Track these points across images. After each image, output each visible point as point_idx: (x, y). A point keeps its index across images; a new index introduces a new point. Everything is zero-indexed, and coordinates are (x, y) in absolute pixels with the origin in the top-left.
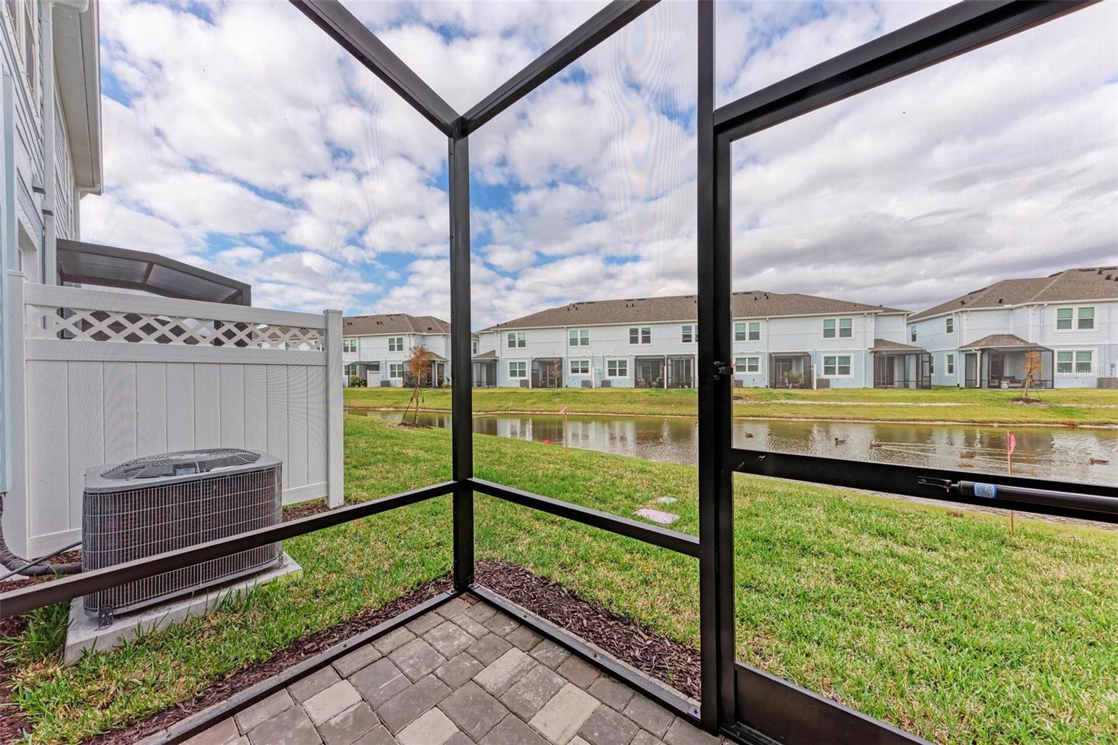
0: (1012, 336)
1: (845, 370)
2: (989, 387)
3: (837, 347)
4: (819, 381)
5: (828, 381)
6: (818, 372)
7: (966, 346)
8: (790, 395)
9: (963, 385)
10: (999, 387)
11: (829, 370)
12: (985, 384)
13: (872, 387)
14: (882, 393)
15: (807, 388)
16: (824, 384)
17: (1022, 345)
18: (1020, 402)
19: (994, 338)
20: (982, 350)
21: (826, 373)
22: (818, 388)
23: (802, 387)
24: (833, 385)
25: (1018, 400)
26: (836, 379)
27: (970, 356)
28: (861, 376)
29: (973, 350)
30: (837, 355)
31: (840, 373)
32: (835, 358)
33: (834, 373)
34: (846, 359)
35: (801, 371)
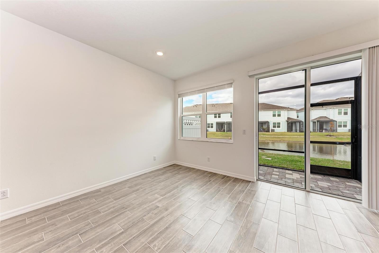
0: (326, 117)
1: (279, 127)
2: (320, 132)
3: (277, 120)
4: (271, 130)
6: (271, 127)
7: (313, 120)
8: (264, 134)
9: (312, 131)
10: (322, 132)
11: (274, 127)
12: (318, 131)
13: (287, 131)
14: (290, 133)
15: (268, 132)
16: (273, 131)
18: (328, 136)
19: (321, 117)
20: (317, 121)
22: (271, 132)
23: (267, 132)
24: (275, 131)
27: (314, 123)
28: (284, 128)
29: (315, 121)
30: (277, 122)
31: (277, 127)
32: (276, 123)
33: (276, 128)
34: (279, 123)
35: (266, 127)
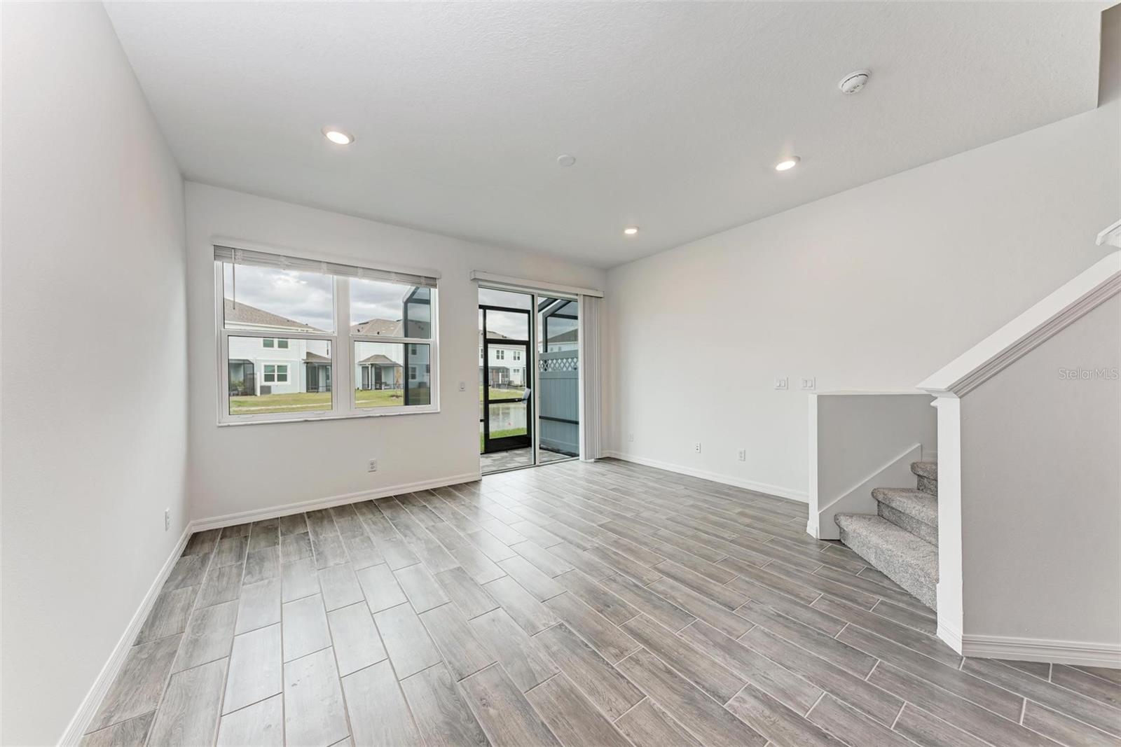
0: (384, 356)
1: (283, 378)
2: (376, 389)
3: (275, 356)
4: (262, 387)
5: (269, 388)
6: (260, 381)
7: (363, 361)
8: (240, 402)
9: (361, 388)
10: (381, 389)
11: (269, 378)
12: (374, 387)
13: (305, 391)
14: (312, 396)
15: (251, 395)
16: (266, 390)
17: (389, 362)
18: (394, 398)
19: (377, 356)
20: (372, 364)
21: (266, 380)
22: (261, 394)
23: (245, 394)
24: (274, 391)
25: (393, 396)
26: (275, 384)
27: (365, 368)
28: (296, 381)
29: (368, 364)
30: (276, 364)
31: (279, 380)
32: (274, 366)
33: (274, 380)
34: (282, 368)
35: (241, 379)
